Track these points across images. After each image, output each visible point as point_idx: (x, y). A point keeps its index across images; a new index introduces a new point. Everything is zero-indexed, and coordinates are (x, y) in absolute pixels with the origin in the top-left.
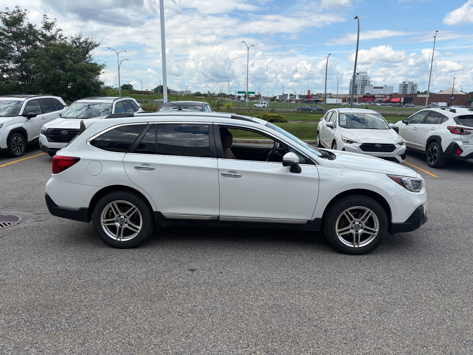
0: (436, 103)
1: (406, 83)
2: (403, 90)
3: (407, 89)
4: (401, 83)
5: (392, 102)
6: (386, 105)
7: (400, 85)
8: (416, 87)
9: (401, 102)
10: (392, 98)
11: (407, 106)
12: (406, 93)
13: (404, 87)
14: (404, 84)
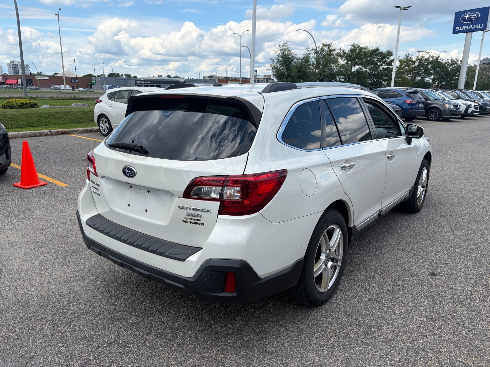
0: (57, 85)
1: (16, 63)
2: (14, 71)
3: (18, 70)
4: (10, 62)
5: (7, 84)
6: (3, 88)
7: (9, 65)
8: (28, 67)
9: (19, 84)
10: (7, 79)
11: (31, 89)
12: (18, 74)
13: (15, 68)
14: (13, 64)
